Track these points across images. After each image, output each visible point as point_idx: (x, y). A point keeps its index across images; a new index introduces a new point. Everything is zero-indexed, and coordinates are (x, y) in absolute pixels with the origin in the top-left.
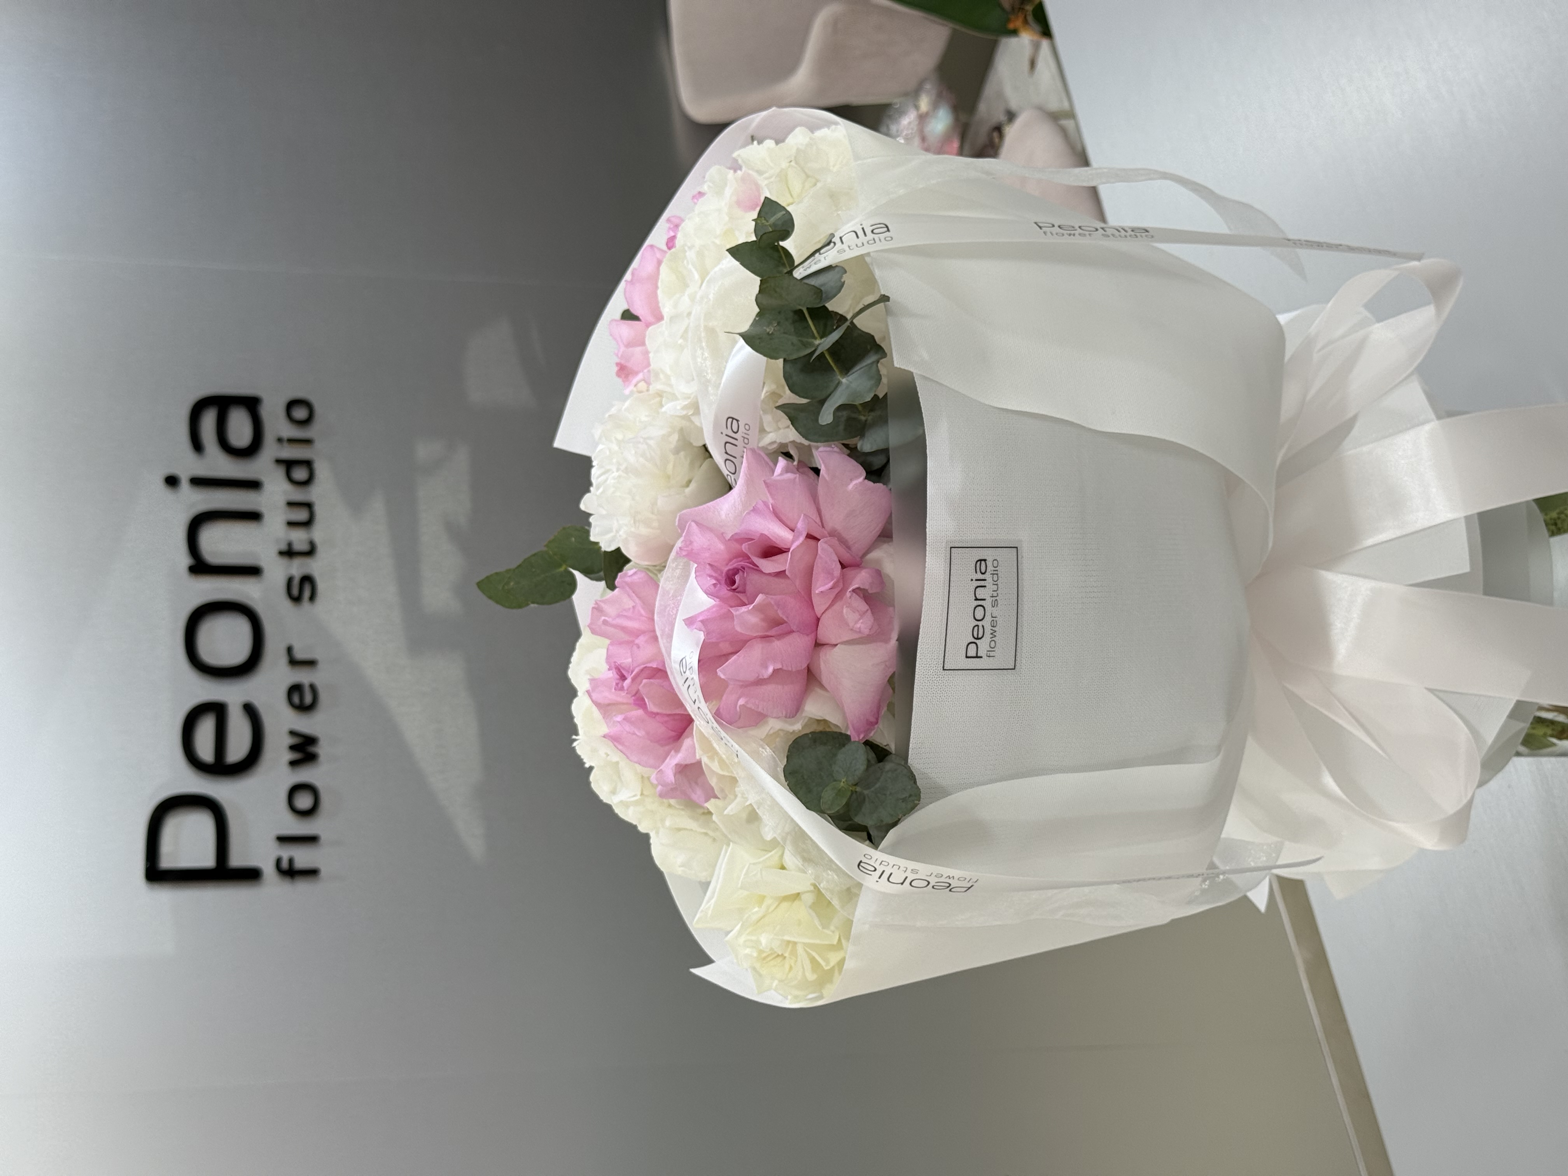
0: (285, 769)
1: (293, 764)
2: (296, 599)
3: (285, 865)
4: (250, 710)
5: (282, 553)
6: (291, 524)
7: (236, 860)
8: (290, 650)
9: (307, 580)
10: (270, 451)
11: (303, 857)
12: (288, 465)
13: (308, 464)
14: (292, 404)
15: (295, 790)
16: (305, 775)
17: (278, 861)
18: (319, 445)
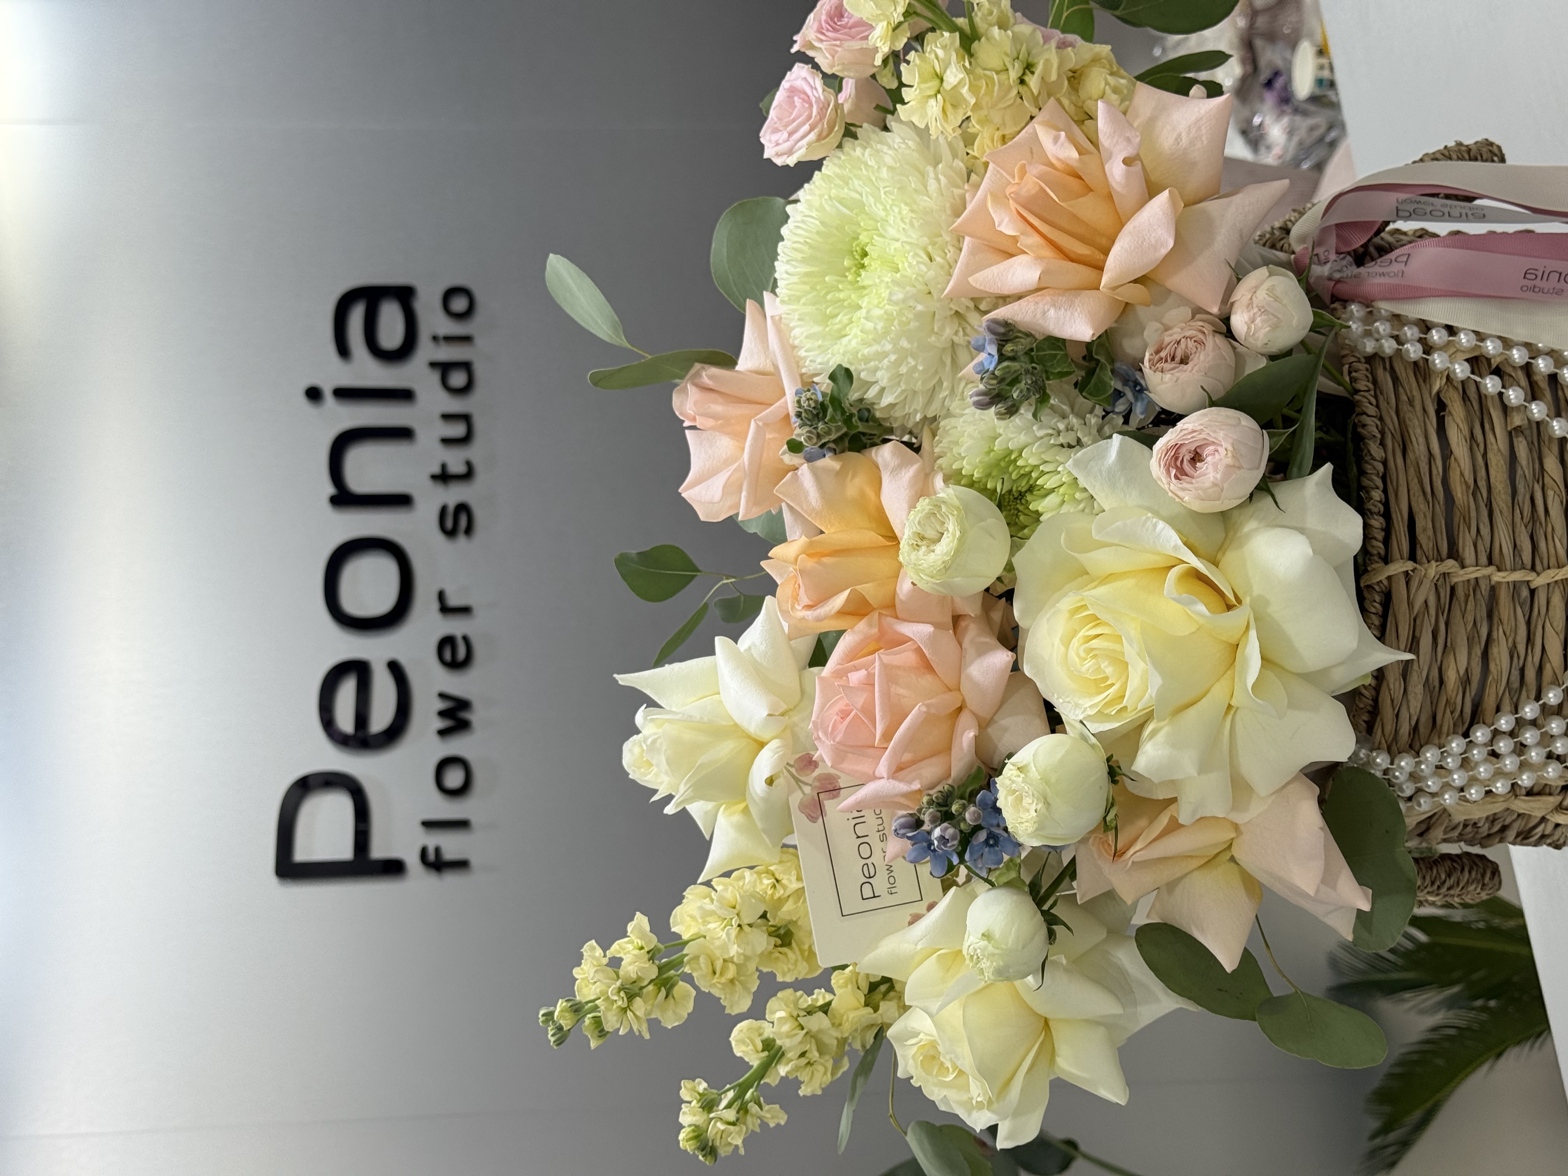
0: (436, 738)
1: (442, 733)
2: (450, 533)
3: (431, 856)
4: (395, 668)
5: (434, 477)
6: (445, 441)
7: (378, 851)
8: (441, 596)
9: (462, 508)
10: (426, 352)
11: (451, 846)
12: (444, 368)
13: (466, 366)
14: (450, 294)
15: (444, 765)
16: (456, 746)
17: (424, 852)
18: (479, 341)
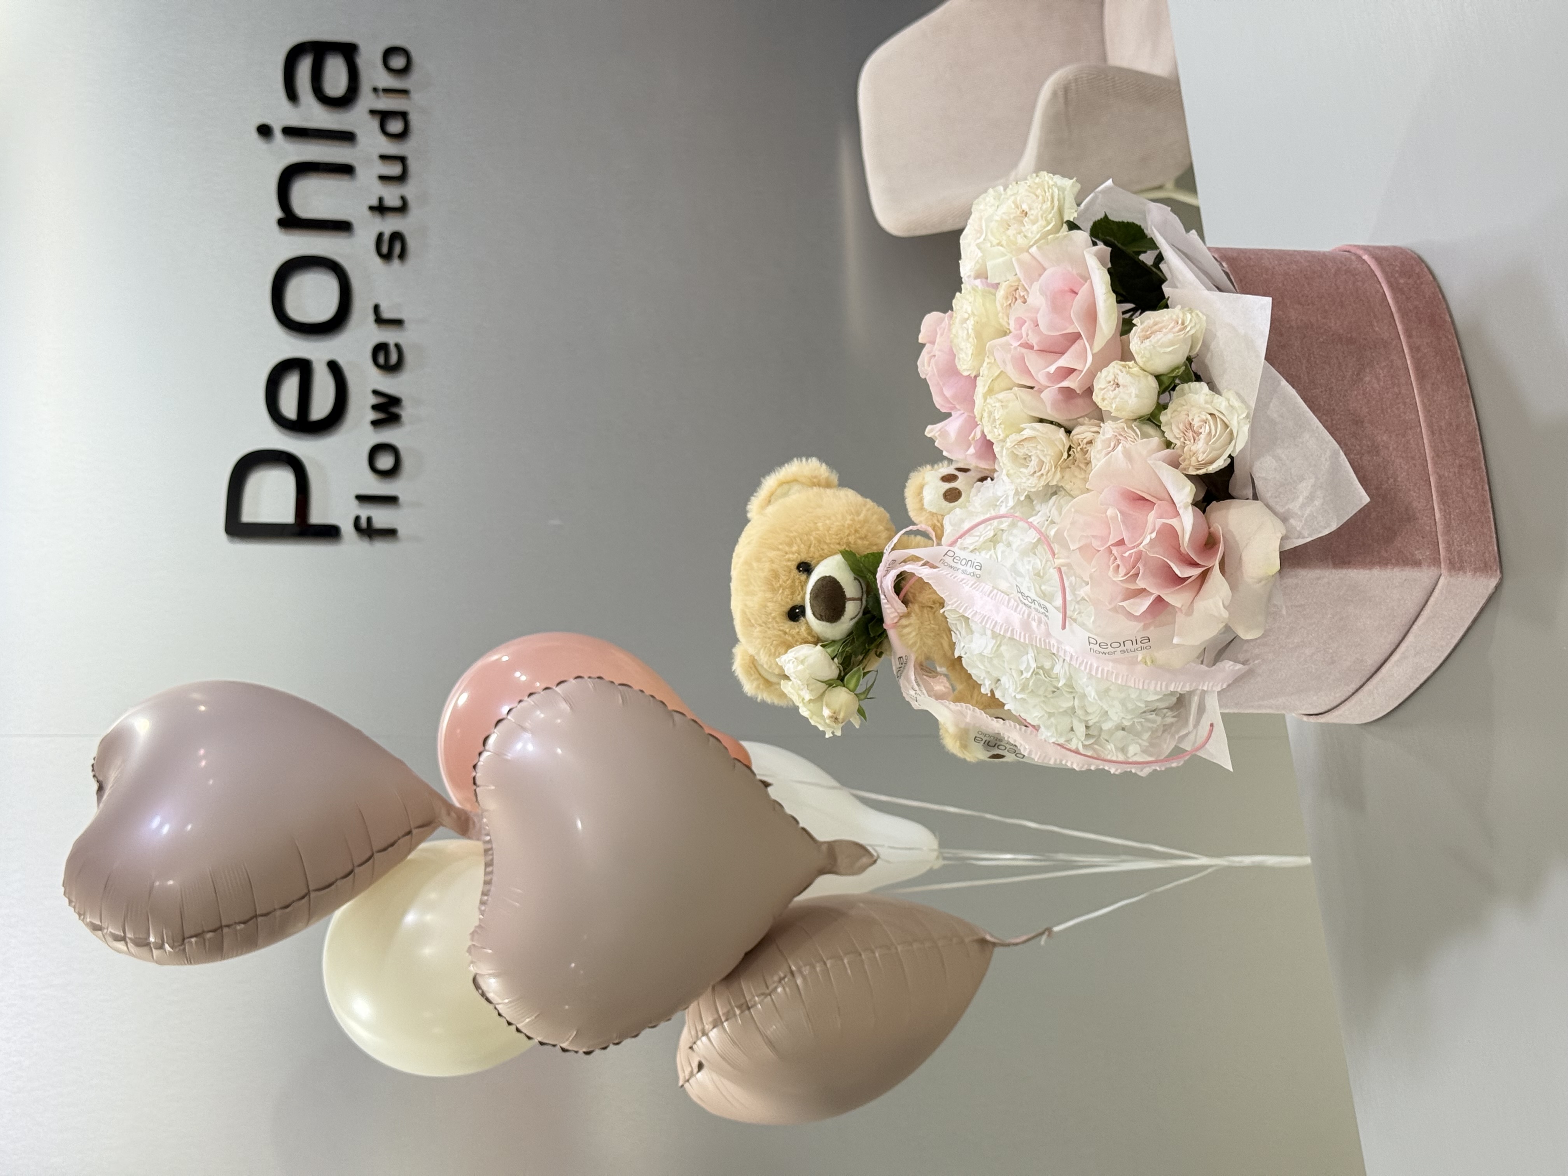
2: (386, 257)
5: (372, 208)
6: (383, 178)
7: (316, 517)
8: (376, 308)
9: (397, 236)
11: (381, 517)
18: (415, 96)
